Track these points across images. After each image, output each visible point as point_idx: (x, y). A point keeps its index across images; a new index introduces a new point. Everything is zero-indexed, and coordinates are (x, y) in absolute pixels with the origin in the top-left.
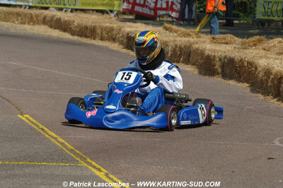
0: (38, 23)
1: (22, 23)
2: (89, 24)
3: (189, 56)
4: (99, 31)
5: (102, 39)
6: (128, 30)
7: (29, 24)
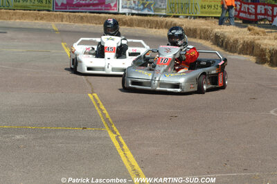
0: (162, 28)
1: (150, 28)
2: (192, 27)
3: (253, 49)
4: (198, 32)
5: (200, 38)
6: (216, 30)
7: (156, 28)
